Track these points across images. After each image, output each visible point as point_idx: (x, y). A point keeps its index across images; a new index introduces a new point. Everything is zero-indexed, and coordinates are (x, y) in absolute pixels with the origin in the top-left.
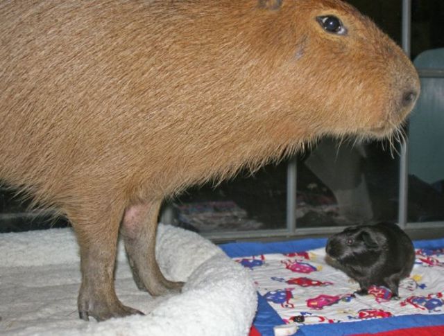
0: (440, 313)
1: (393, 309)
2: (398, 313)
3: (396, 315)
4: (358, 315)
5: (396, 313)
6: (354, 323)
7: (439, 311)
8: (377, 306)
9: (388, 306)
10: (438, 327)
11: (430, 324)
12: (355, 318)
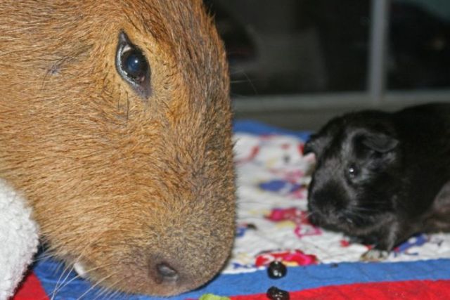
0: (415, 259)
1: (324, 251)
2: (331, 257)
3: (327, 262)
4: (254, 261)
5: (326, 258)
6: (242, 275)
7: (416, 254)
8: (293, 244)
9: (316, 243)
10: (403, 283)
11: (389, 278)
12: (246, 267)
